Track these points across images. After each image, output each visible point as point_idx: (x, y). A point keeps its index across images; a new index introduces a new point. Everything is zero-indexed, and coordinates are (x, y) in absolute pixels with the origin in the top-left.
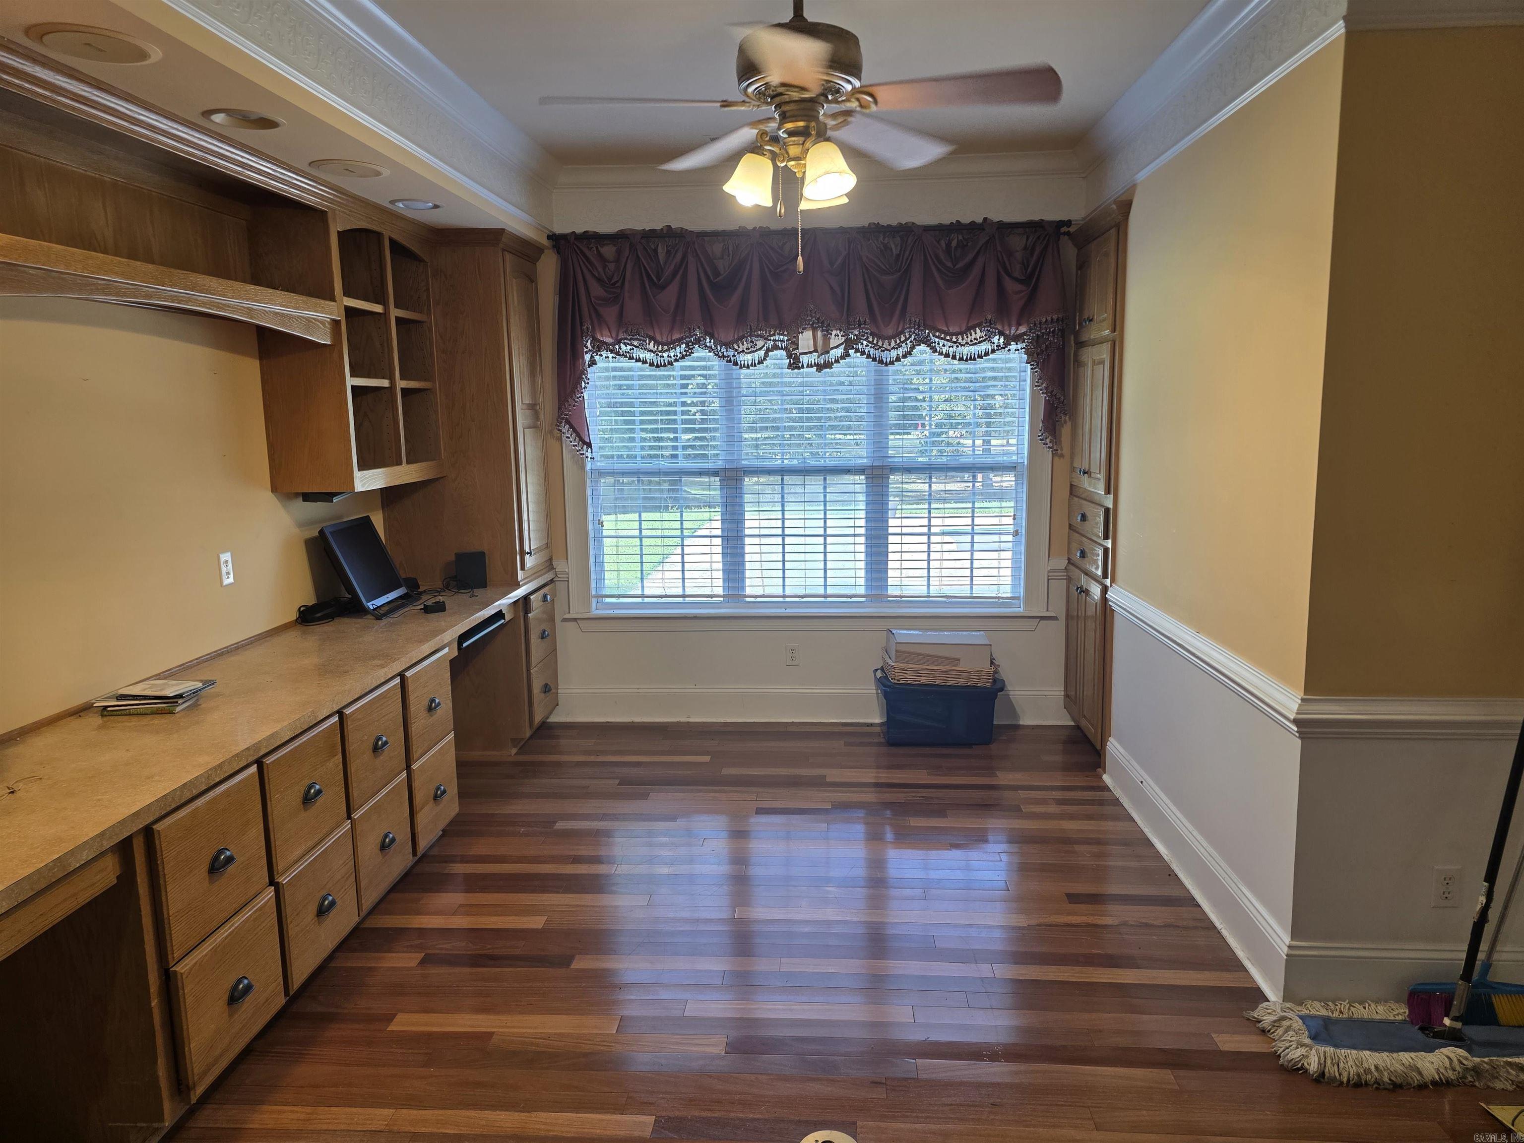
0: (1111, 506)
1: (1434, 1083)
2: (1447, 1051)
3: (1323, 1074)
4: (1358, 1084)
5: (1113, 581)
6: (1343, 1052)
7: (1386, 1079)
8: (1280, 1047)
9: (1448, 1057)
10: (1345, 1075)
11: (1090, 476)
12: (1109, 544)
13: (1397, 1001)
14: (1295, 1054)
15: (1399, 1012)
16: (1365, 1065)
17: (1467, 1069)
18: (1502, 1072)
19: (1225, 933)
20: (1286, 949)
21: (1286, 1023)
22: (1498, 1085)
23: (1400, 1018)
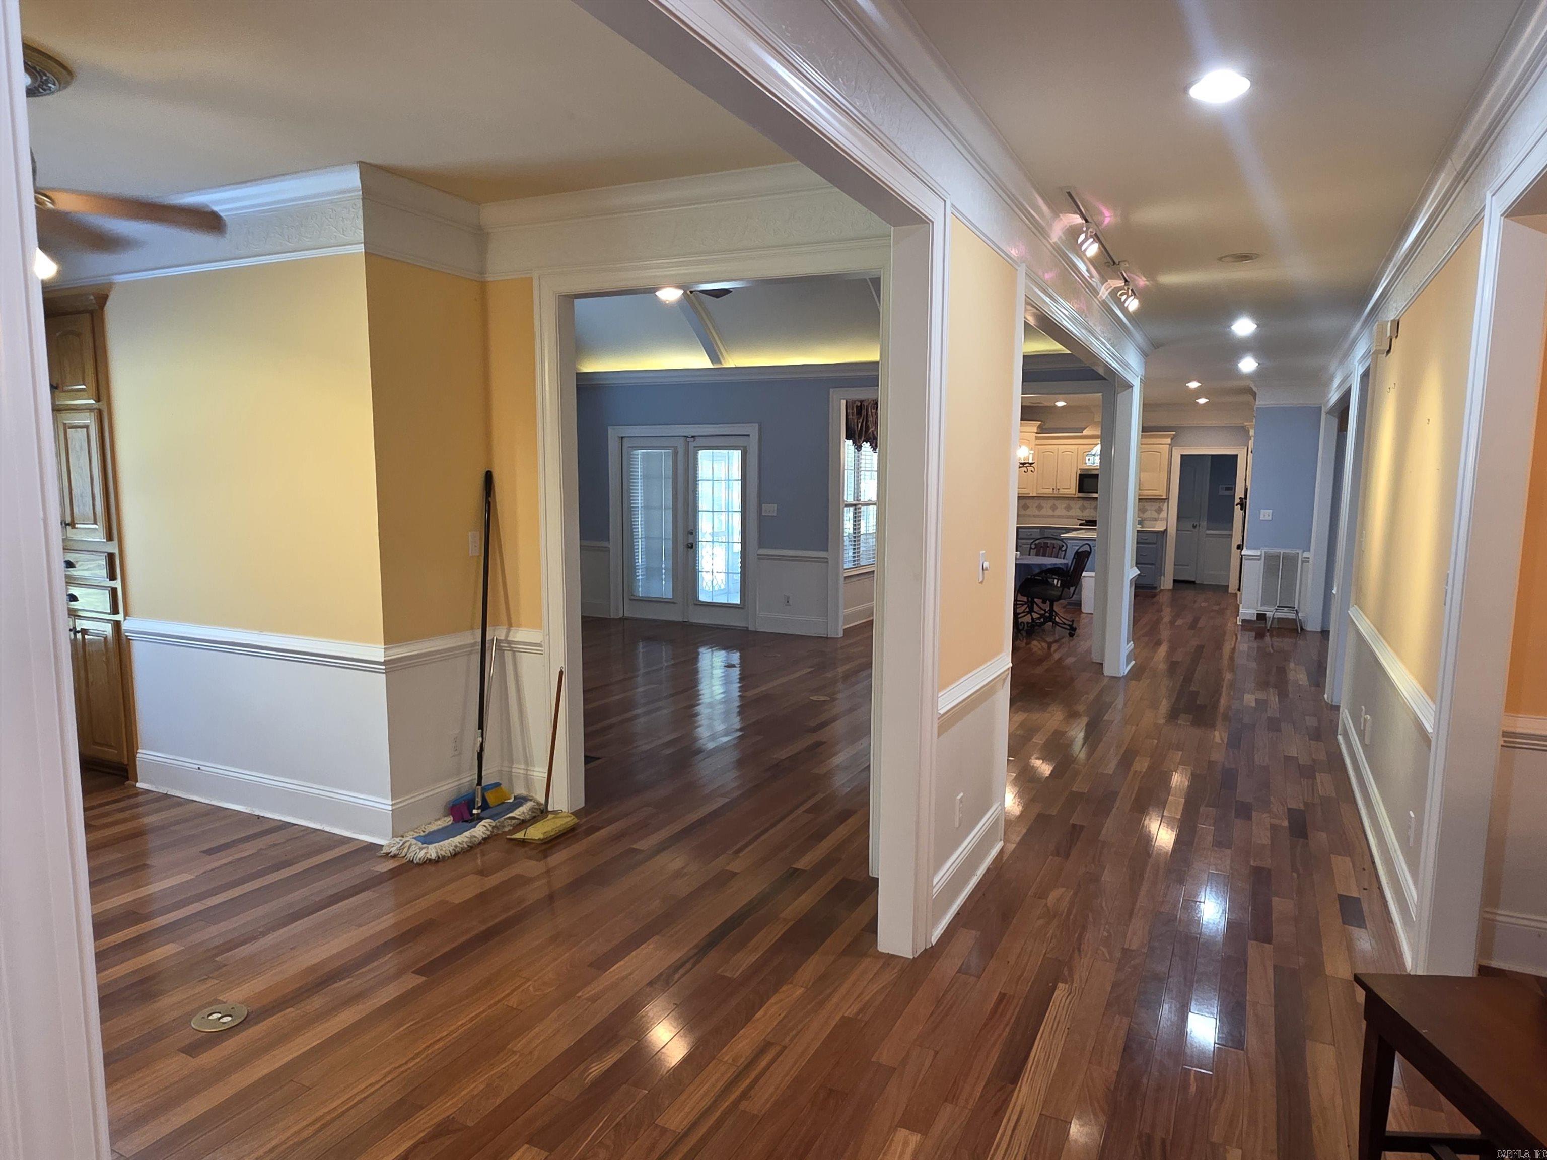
0: (116, 551)
1: (484, 839)
2: (483, 823)
3: (439, 857)
4: (455, 855)
5: (126, 614)
6: (441, 843)
7: (466, 846)
8: (410, 856)
9: (485, 826)
10: (448, 852)
11: (74, 527)
12: (117, 584)
13: (445, 816)
14: (421, 854)
15: (449, 820)
16: (454, 844)
17: (493, 827)
18: (506, 824)
19: (327, 829)
20: (390, 808)
21: (408, 844)
22: (506, 829)
23: (450, 823)
